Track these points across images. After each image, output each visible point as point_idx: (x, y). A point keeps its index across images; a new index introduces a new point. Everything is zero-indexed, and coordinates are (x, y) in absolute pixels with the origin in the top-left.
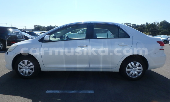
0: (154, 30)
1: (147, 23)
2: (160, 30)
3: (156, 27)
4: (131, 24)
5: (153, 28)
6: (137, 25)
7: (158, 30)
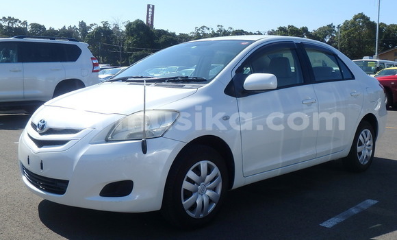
0: (112, 48)
1: (82, 24)
2: (129, 50)
3: (116, 40)
4: (25, 23)
5: (108, 41)
6: (48, 29)
7: (123, 50)
